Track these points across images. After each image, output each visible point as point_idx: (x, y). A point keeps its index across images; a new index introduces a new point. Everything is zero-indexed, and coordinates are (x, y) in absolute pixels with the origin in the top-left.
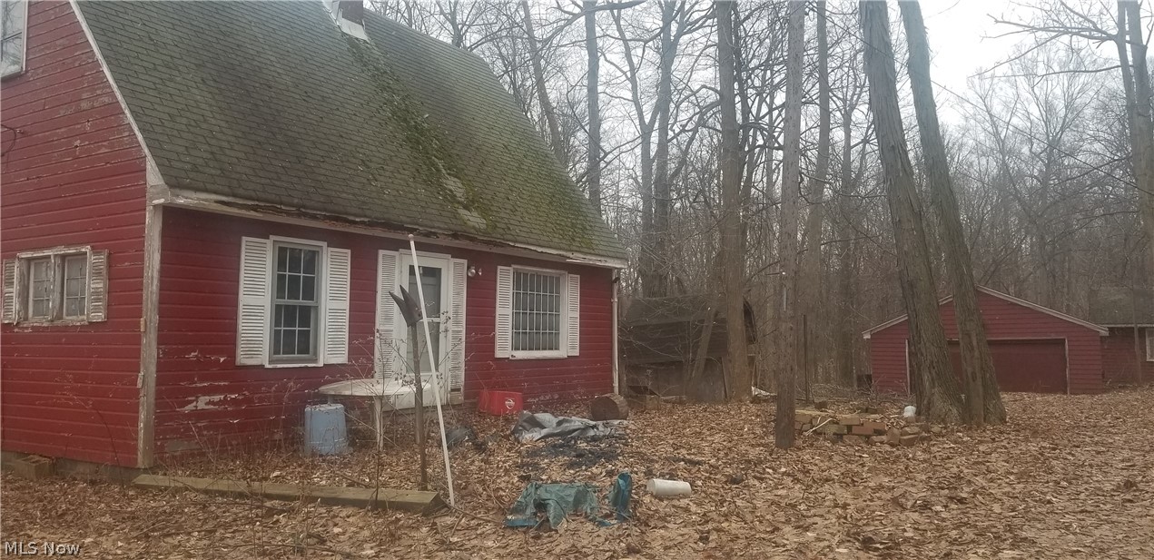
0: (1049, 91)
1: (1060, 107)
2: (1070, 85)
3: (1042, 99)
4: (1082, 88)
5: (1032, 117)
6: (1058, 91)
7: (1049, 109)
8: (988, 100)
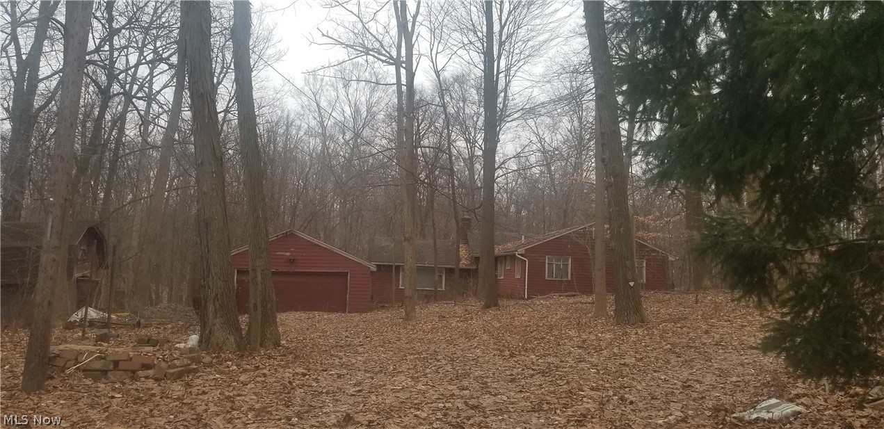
0: (358, 97)
1: (364, 110)
2: (370, 97)
3: (353, 103)
4: (378, 100)
5: (346, 114)
6: (363, 99)
7: (357, 111)
8: (317, 97)
